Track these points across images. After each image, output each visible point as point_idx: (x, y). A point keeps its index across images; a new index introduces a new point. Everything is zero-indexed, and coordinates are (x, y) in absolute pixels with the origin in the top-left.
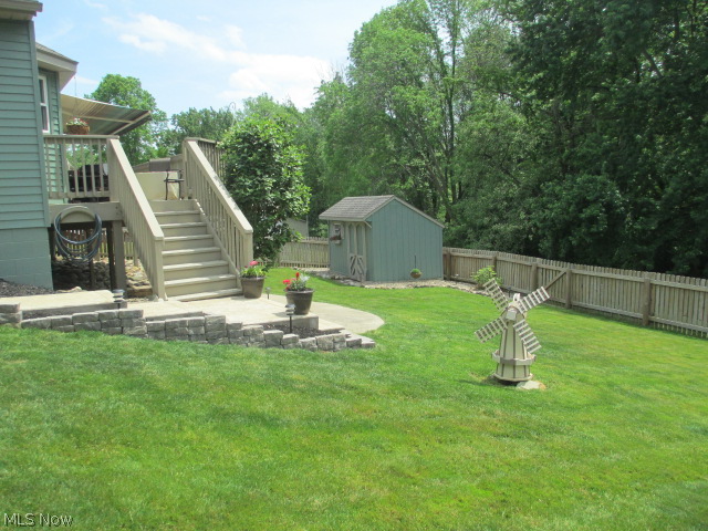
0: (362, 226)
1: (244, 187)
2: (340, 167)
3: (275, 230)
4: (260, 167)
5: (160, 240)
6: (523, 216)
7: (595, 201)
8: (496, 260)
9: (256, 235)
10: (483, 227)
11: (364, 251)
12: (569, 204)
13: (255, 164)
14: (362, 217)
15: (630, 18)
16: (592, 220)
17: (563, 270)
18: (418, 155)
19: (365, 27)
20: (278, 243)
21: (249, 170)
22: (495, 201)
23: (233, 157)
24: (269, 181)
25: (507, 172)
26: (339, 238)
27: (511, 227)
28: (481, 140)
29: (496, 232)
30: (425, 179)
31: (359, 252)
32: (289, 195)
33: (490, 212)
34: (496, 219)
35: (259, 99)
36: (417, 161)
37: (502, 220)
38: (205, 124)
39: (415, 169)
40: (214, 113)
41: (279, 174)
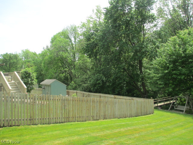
0: (49, 86)
1: (25, 80)
2: (47, 70)
3: (30, 87)
4: (28, 77)
5: (11, 90)
6: (89, 82)
7: (100, 80)
8: (77, 92)
9: (27, 89)
10: (81, 85)
11: (50, 91)
12: (95, 80)
13: (27, 76)
14: (49, 84)
15: (103, 45)
16: (99, 83)
17: (88, 94)
18: (66, 68)
19: (54, 36)
20: (31, 90)
21: (26, 77)
22: (83, 79)
23: (23, 76)
24: (30, 79)
25: (86, 72)
26: (44, 88)
27: (86, 85)
28: (80, 65)
29: (83, 86)
30: (68, 73)
31: (49, 91)
32: (33, 82)
33: (82, 81)
34: (83, 83)
35: (26, 50)
36: (66, 69)
37: (85, 83)
38: (10, 57)
39: (65, 71)
40: (13, 54)
41: (31, 78)
